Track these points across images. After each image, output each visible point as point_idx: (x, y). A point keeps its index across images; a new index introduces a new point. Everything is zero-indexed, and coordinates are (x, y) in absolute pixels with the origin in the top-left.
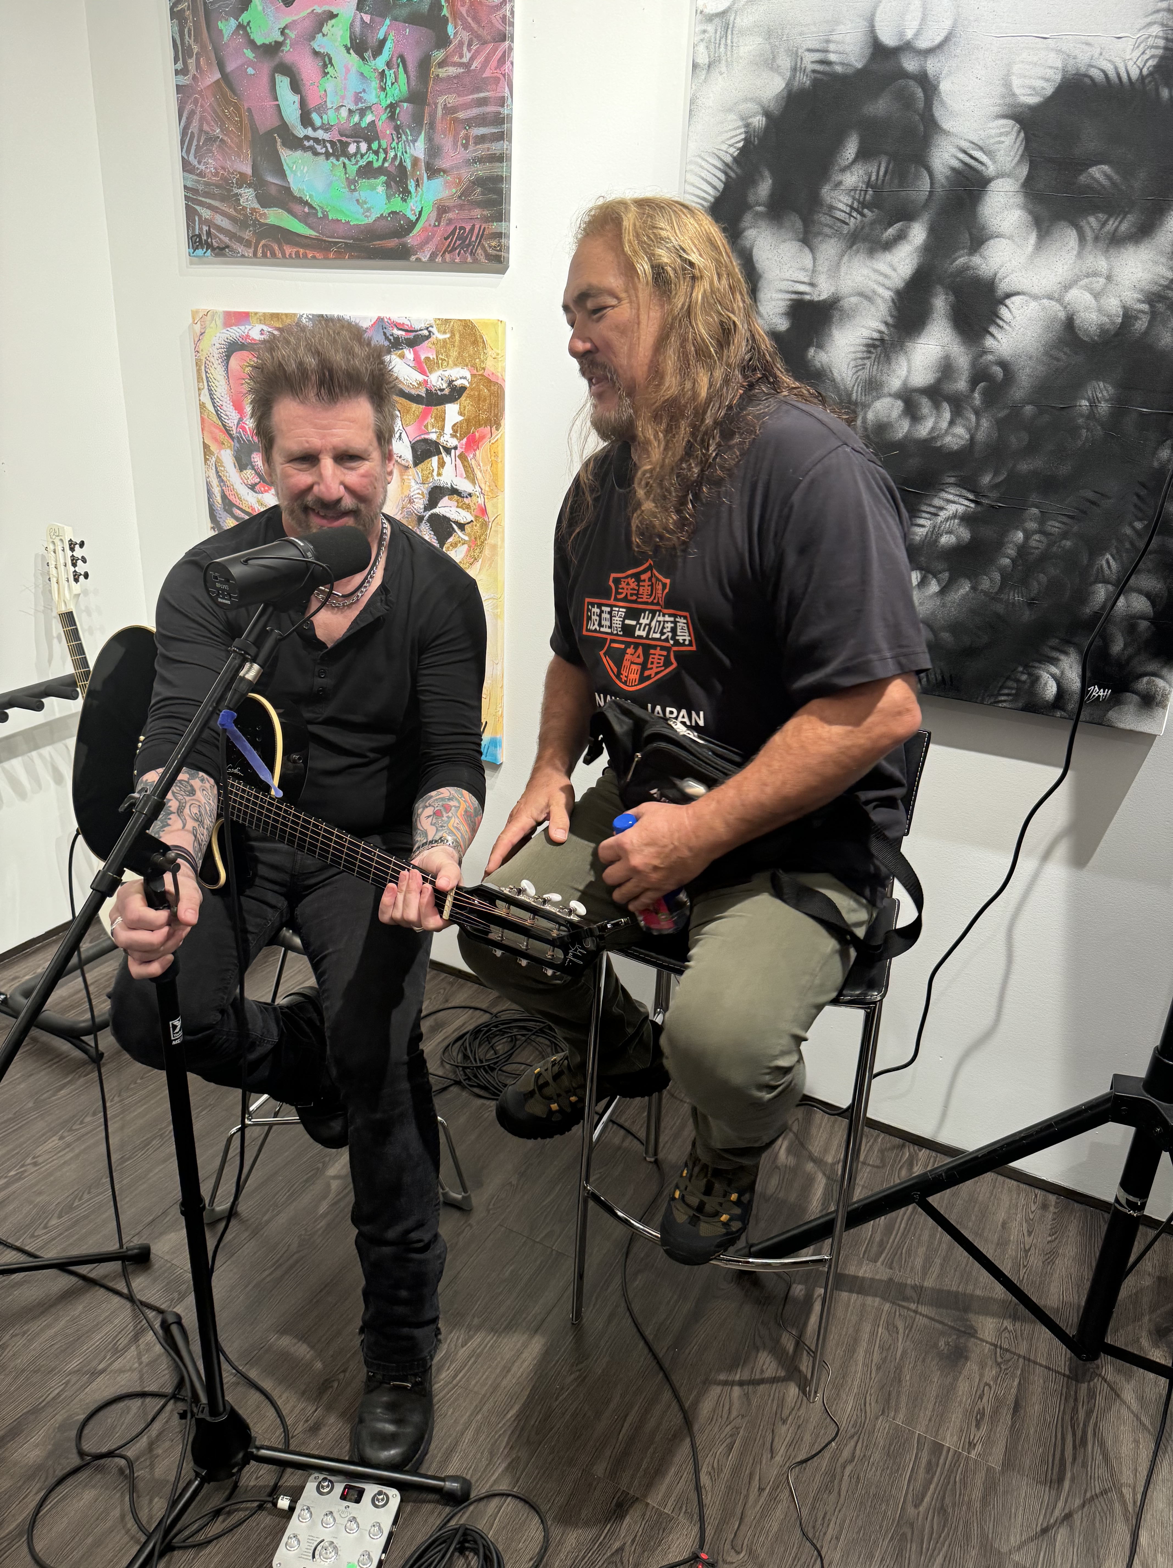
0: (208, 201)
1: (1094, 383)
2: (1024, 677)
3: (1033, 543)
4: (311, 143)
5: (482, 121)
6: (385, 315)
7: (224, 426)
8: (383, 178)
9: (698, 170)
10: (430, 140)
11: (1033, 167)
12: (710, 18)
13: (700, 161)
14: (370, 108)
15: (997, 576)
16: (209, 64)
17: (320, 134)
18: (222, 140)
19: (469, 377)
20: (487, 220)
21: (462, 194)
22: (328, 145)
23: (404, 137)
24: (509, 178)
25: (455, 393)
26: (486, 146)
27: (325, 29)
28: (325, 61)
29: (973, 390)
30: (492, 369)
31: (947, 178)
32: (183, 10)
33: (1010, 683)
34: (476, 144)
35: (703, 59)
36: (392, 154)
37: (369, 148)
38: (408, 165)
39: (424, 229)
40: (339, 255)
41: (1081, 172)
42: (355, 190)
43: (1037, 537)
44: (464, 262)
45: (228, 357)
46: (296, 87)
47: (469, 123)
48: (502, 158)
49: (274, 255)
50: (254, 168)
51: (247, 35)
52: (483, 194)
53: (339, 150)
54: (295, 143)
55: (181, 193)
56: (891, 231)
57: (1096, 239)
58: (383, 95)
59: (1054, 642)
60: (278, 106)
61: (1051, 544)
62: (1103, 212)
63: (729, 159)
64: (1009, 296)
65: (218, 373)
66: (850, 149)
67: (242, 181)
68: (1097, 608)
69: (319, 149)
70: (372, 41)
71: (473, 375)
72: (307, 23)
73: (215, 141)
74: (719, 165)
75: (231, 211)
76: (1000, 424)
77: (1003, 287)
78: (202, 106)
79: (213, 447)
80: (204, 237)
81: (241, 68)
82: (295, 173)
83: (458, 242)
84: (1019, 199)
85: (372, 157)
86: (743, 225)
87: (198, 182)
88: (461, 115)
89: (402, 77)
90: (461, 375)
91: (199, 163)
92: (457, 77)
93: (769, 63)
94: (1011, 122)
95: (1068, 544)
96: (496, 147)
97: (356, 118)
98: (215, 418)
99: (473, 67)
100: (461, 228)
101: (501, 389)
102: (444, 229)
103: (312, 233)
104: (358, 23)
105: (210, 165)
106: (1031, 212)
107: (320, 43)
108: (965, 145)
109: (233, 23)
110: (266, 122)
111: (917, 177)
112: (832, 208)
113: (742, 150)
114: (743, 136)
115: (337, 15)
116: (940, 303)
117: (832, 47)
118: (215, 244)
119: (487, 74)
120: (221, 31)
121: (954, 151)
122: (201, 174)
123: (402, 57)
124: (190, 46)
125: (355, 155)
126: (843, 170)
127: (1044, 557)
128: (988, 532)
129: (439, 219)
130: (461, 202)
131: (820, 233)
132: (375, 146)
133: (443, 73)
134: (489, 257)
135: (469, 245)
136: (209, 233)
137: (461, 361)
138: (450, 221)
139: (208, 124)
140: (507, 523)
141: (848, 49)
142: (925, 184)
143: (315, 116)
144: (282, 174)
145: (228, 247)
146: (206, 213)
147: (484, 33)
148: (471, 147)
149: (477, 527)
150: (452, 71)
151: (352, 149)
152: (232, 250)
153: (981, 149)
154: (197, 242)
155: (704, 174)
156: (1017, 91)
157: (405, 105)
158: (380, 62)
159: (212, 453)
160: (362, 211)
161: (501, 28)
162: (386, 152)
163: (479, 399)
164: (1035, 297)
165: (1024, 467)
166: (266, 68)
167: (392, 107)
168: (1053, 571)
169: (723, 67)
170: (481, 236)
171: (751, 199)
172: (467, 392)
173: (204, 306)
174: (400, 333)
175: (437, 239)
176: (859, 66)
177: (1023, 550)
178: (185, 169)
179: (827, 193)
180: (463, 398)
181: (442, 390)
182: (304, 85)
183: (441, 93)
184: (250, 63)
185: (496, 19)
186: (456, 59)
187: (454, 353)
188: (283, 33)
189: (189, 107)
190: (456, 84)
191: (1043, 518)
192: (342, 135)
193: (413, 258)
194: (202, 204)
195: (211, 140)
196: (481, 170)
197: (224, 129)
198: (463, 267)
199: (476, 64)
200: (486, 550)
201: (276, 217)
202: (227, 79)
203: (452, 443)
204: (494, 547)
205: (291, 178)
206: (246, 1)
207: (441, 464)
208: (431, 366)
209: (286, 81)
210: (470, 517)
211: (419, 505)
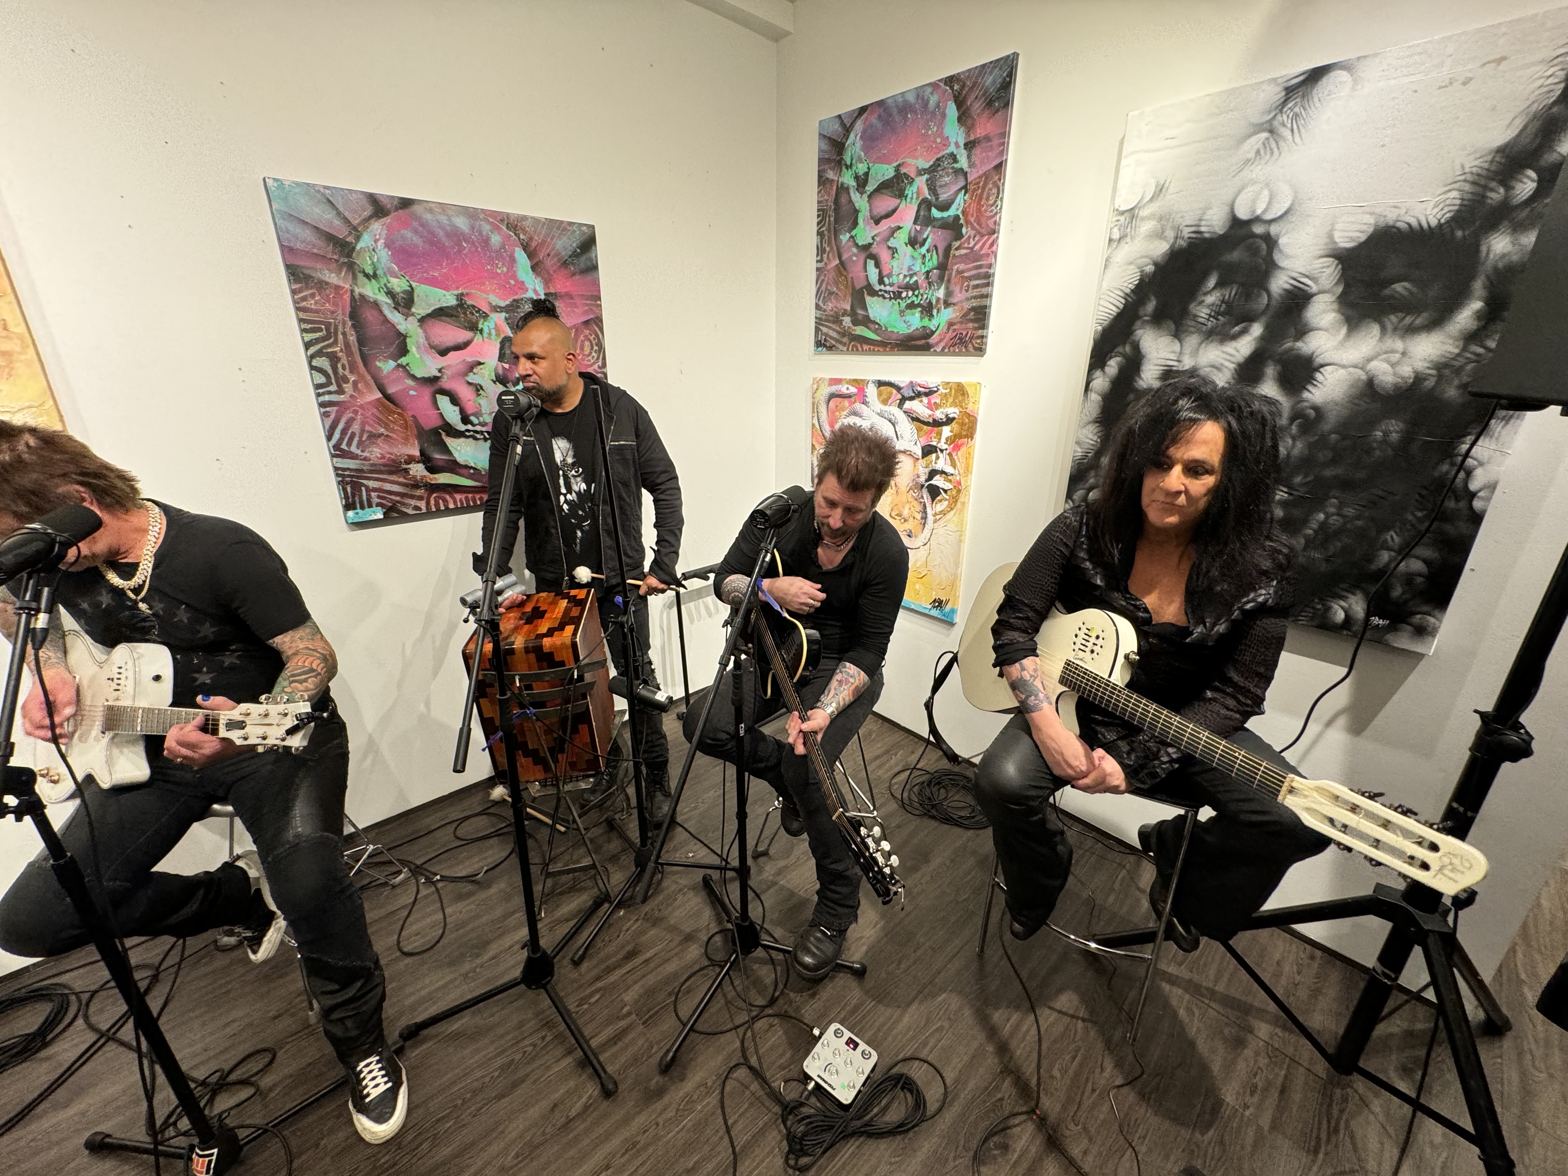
0: (827, 324)
1: (1387, 421)
2: (1319, 607)
3: (1331, 521)
4: (883, 293)
5: (977, 277)
6: (914, 380)
7: (824, 436)
8: (920, 309)
9: (1107, 298)
10: (947, 288)
11: (1347, 286)
12: (1122, 213)
13: (1109, 293)
14: (915, 274)
15: (1303, 541)
16: (834, 257)
17: (888, 288)
18: (837, 293)
19: (958, 412)
20: (976, 329)
21: (963, 316)
22: (892, 294)
23: (933, 287)
24: (990, 306)
25: (949, 421)
26: (979, 290)
27: (895, 235)
28: (893, 251)
29: (1291, 423)
30: (972, 409)
31: (1280, 295)
32: (823, 231)
33: (1308, 609)
34: (973, 289)
35: (1116, 235)
36: (925, 296)
37: (913, 294)
38: (934, 302)
39: (940, 335)
40: (892, 349)
41: (1385, 287)
42: (904, 316)
43: (1335, 517)
44: (961, 351)
45: (829, 400)
46: (877, 265)
47: (970, 278)
48: (987, 296)
49: (858, 350)
50: (852, 306)
51: (855, 241)
52: (975, 315)
53: (897, 296)
54: (873, 293)
55: (814, 320)
56: (1237, 328)
57: (1395, 329)
58: (923, 266)
59: (1343, 586)
60: (867, 275)
61: (1345, 523)
62: (1401, 311)
63: (1128, 291)
64: (1322, 366)
65: (823, 409)
66: (1212, 282)
67: (845, 313)
68: (1381, 566)
69: (887, 295)
70: (920, 239)
71: (960, 412)
72: (886, 233)
73: (833, 294)
74: (1122, 294)
75: (838, 329)
76: (1311, 446)
77: (1319, 360)
78: (828, 277)
79: (817, 446)
80: (823, 342)
81: (851, 257)
82: (872, 308)
83: (958, 341)
84: (1335, 306)
85: (915, 298)
86: (1134, 328)
87: (822, 314)
88: (966, 274)
89: (935, 256)
90: (953, 411)
91: (824, 305)
92: (966, 254)
93: (1160, 235)
94: (1331, 259)
95: (1359, 523)
96: (984, 291)
97: (908, 279)
98: (819, 432)
99: (975, 249)
100: (961, 333)
101: (976, 419)
102: (951, 334)
103: (878, 338)
104: (913, 231)
105: (830, 306)
106: (1343, 314)
107: (892, 243)
108: (1295, 275)
109: (848, 235)
110: (860, 284)
111: (1259, 295)
112: (1196, 316)
113: (1137, 286)
114: (1139, 278)
115: (902, 227)
116: (1270, 371)
117: (1203, 223)
118: (828, 345)
119: (983, 252)
120: (842, 240)
121: (1286, 279)
122: (825, 311)
123: (935, 246)
124: (825, 248)
125: (905, 298)
126: (1206, 294)
127: (1339, 532)
128: (1297, 513)
129: (948, 329)
130: (962, 320)
131: (1186, 331)
132: (916, 293)
133: (957, 253)
134: (976, 349)
135: (964, 342)
136: (825, 340)
137: (954, 404)
138: (955, 330)
139: (830, 286)
140: (972, 491)
141: (1214, 223)
142: (1265, 300)
143: (886, 279)
144: (866, 309)
145: (835, 346)
146: (825, 330)
147: (983, 231)
148: (970, 291)
149: (954, 492)
150: (963, 252)
151: (904, 295)
152: (837, 348)
153: (1307, 277)
154: (819, 344)
155: (1111, 300)
156: (1337, 240)
157: (935, 271)
158: (923, 250)
160: (906, 326)
161: (993, 227)
162: (922, 295)
163: (962, 424)
164: (1343, 367)
165: (1328, 473)
166: (863, 256)
167: (928, 272)
168: (1346, 540)
169: (1128, 239)
170: (971, 338)
171: (1141, 312)
172: (956, 420)
173: (820, 375)
174: (921, 389)
175: (946, 339)
176: (1221, 232)
177: (1323, 525)
178: (816, 308)
179: (1193, 308)
180: (953, 424)
181: (942, 419)
182: (882, 264)
183: (956, 264)
184: (854, 255)
185: (991, 223)
186: (966, 245)
187: (951, 400)
188: (873, 238)
189: (822, 278)
190: (965, 258)
191: (1340, 507)
192: (899, 288)
193: (932, 350)
194: (823, 325)
195: (831, 293)
196: (975, 303)
197: (838, 288)
198: (960, 354)
199: (977, 247)
200: (959, 505)
201: (860, 330)
202: (842, 263)
203: (945, 446)
204: (963, 503)
205: (870, 311)
206: (855, 224)
207: (938, 458)
208: (937, 406)
209: (872, 262)
210: (951, 487)
211: (922, 479)
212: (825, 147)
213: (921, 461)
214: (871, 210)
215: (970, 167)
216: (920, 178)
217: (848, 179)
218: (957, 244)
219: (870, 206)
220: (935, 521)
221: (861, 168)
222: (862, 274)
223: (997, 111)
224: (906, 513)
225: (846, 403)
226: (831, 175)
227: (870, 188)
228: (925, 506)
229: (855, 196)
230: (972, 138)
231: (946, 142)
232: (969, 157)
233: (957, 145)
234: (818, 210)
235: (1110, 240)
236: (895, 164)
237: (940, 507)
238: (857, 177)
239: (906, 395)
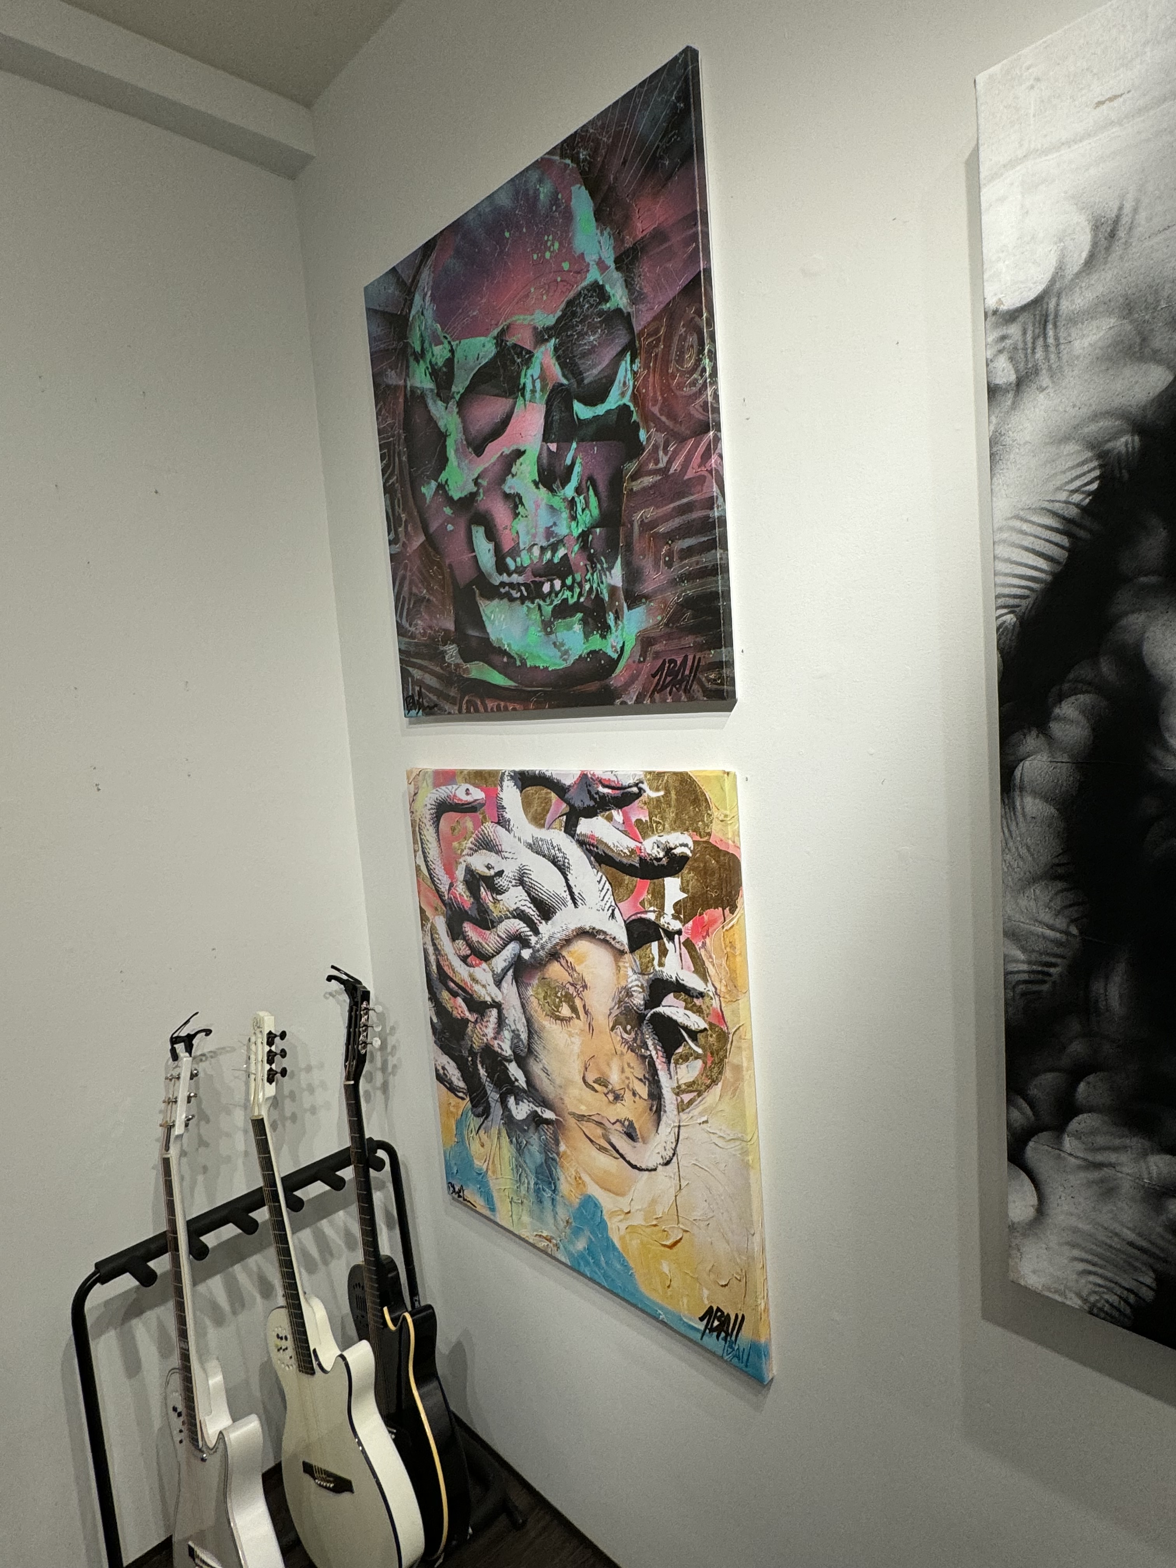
0: (419, 661)
4: (507, 588)
5: (687, 531)
7: (438, 891)
8: (579, 615)
9: (1016, 538)
10: (627, 565)
13: (1018, 524)
14: (561, 542)
16: (415, 528)
17: (515, 578)
18: (428, 600)
19: (691, 844)
20: (700, 647)
21: (668, 621)
22: (523, 588)
23: (599, 566)
24: (727, 595)
26: (694, 559)
27: (514, 470)
28: (515, 501)
30: (720, 835)
32: (393, 483)
34: (681, 559)
35: (1006, 377)
36: (587, 587)
37: (563, 585)
38: (606, 597)
39: (627, 667)
40: (539, 705)
42: (551, 633)
44: (677, 701)
46: (491, 535)
47: (671, 536)
48: (716, 570)
49: (477, 710)
50: (457, 623)
51: (446, 493)
52: (694, 617)
53: (533, 593)
54: (492, 592)
55: (397, 656)
58: (574, 524)
60: (475, 556)
63: (1073, 512)
69: (515, 594)
70: (560, 470)
71: (695, 842)
72: (497, 468)
73: (422, 601)
74: (1056, 524)
75: (438, 669)
78: (411, 570)
79: (429, 913)
80: (416, 698)
81: (443, 527)
82: (493, 622)
83: (669, 679)
85: (567, 594)
87: (409, 644)
88: (662, 529)
89: (593, 501)
91: (410, 626)
92: (654, 486)
93: (1135, 351)
96: (705, 559)
97: (548, 555)
98: (429, 882)
99: (672, 471)
100: (671, 661)
101: (735, 861)
102: (649, 666)
103: (510, 684)
104: (545, 454)
105: (420, 625)
107: (512, 485)
109: (433, 484)
110: (465, 575)
113: (1097, 495)
114: (1097, 473)
115: (524, 452)
118: (426, 704)
119: (690, 474)
120: (424, 495)
122: (413, 636)
123: (591, 480)
124: (399, 515)
125: (550, 593)
129: (644, 654)
130: (668, 630)
132: (569, 581)
133: (637, 486)
134: (706, 694)
135: (682, 681)
136: (420, 693)
137: (680, 825)
138: (657, 655)
139: (417, 586)
143: (509, 561)
144: (481, 626)
145: (436, 705)
146: (417, 674)
147: (683, 429)
148: (676, 565)
150: (648, 480)
151: (546, 588)
152: (440, 708)
154: (410, 703)
157: (598, 530)
158: (569, 491)
159: (428, 919)
160: (560, 654)
161: (701, 417)
162: (581, 586)
166: (463, 521)
167: (584, 536)
169: (1044, 380)
170: (696, 669)
172: (689, 863)
173: (418, 765)
174: (606, 791)
175: (642, 678)
178: (398, 635)
180: (685, 871)
181: (659, 860)
182: (497, 530)
183: (636, 509)
184: (449, 520)
185: (695, 409)
186: (651, 466)
187: (671, 815)
188: (476, 482)
189: (401, 573)
190: (652, 495)
192: (535, 577)
193: (618, 701)
194: (414, 665)
195: (420, 600)
196: (689, 590)
197: (430, 589)
198: (676, 708)
199: (676, 466)
200: (728, 1073)
201: (479, 671)
202: (430, 539)
203: (676, 925)
204: (738, 1069)
205: (489, 629)
206: (443, 461)
207: (663, 952)
208: (643, 829)
209: (481, 530)
210: (703, 1025)
211: (638, 1000)
212: (379, 331)
213: (628, 957)
214: (465, 430)
215: (633, 302)
216: (543, 348)
217: (421, 379)
218: (632, 467)
219: (464, 421)
220: (682, 1108)
221: (439, 353)
222: (467, 557)
223: (670, 177)
224: (615, 1078)
225: (468, 822)
226: (393, 378)
227: (459, 387)
228: (652, 1066)
229: (437, 409)
230: (629, 242)
231: (580, 265)
232: (629, 284)
233: (602, 266)
234: (381, 447)
235: (993, 391)
236: (495, 332)
237: (689, 1072)
238: (434, 373)
239: (578, 804)
